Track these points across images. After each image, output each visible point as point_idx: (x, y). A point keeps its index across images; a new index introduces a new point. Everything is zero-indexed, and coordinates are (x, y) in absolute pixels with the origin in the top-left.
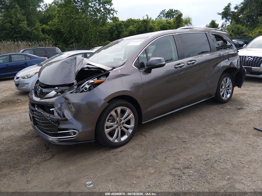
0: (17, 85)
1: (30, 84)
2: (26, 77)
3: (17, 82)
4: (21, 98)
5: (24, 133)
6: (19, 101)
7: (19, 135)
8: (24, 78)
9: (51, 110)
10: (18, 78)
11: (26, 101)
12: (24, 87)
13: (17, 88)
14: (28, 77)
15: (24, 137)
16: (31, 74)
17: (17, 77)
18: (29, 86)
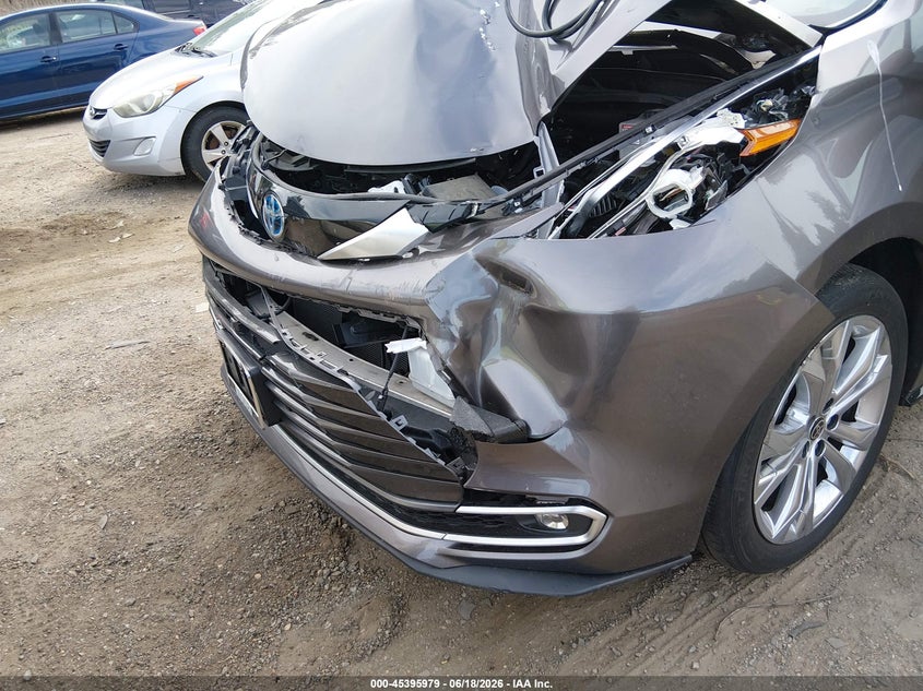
0: (101, 147)
1: (158, 143)
2: (138, 110)
3: (100, 132)
4: (124, 206)
5: (185, 421)
6: (121, 224)
7: (162, 433)
8: (125, 113)
9: (395, 347)
10: (99, 114)
11: (149, 222)
12: (133, 157)
13: (100, 159)
14: (145, 109)
15: (190, 448)
16: (157, 95)
17: (97, 110)
18: (156, 153)
